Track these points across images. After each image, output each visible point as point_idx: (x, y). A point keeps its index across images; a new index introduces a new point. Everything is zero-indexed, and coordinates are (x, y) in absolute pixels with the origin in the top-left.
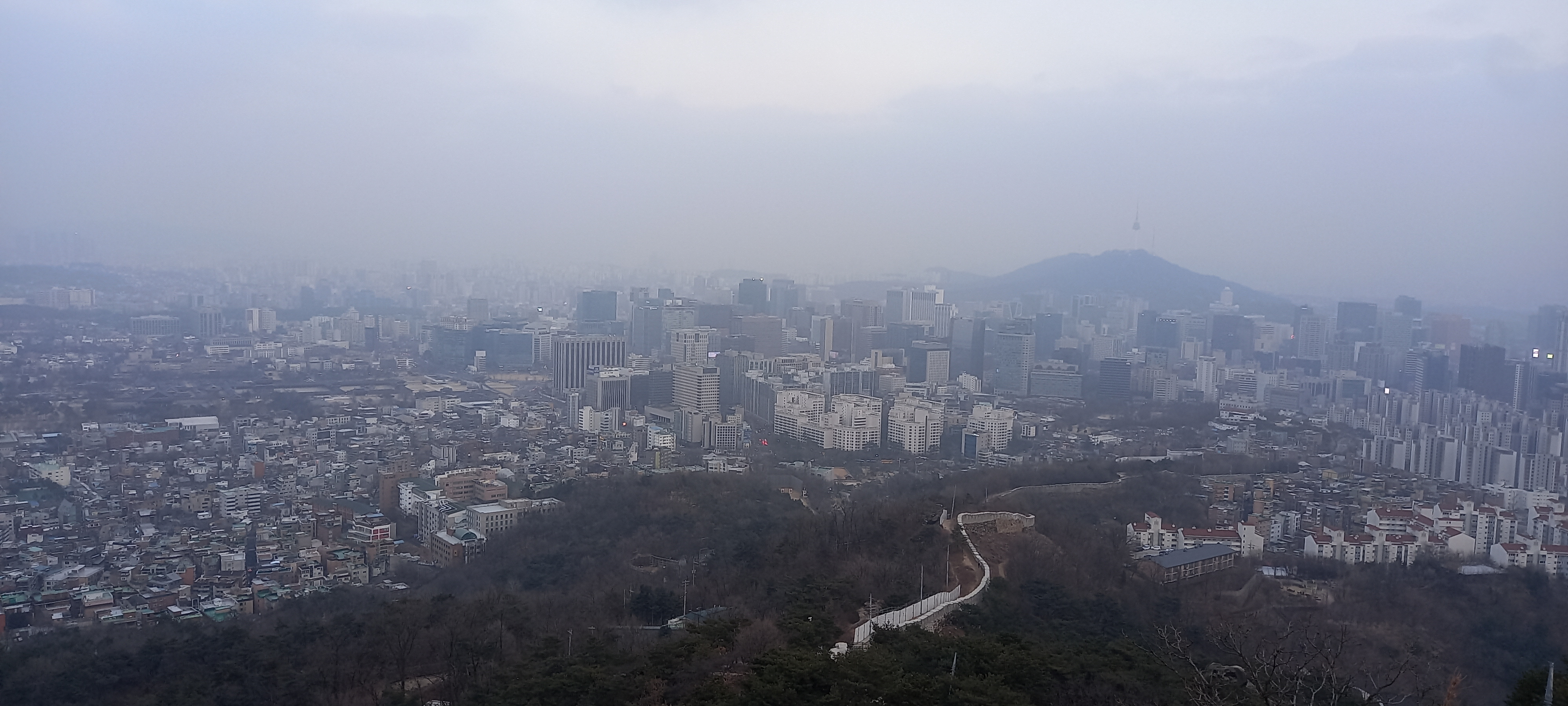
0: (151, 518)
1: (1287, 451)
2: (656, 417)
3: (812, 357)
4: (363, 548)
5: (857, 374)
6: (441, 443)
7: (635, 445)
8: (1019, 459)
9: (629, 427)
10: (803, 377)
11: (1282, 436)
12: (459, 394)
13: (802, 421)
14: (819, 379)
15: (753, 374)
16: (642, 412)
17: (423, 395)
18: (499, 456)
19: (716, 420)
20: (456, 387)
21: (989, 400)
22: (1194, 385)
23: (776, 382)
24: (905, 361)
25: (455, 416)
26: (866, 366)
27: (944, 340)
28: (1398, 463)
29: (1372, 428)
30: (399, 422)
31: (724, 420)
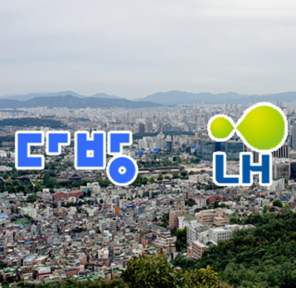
0: (69, 233)
6: (199, 196)
17: (192, 173)
30: (181, 187)
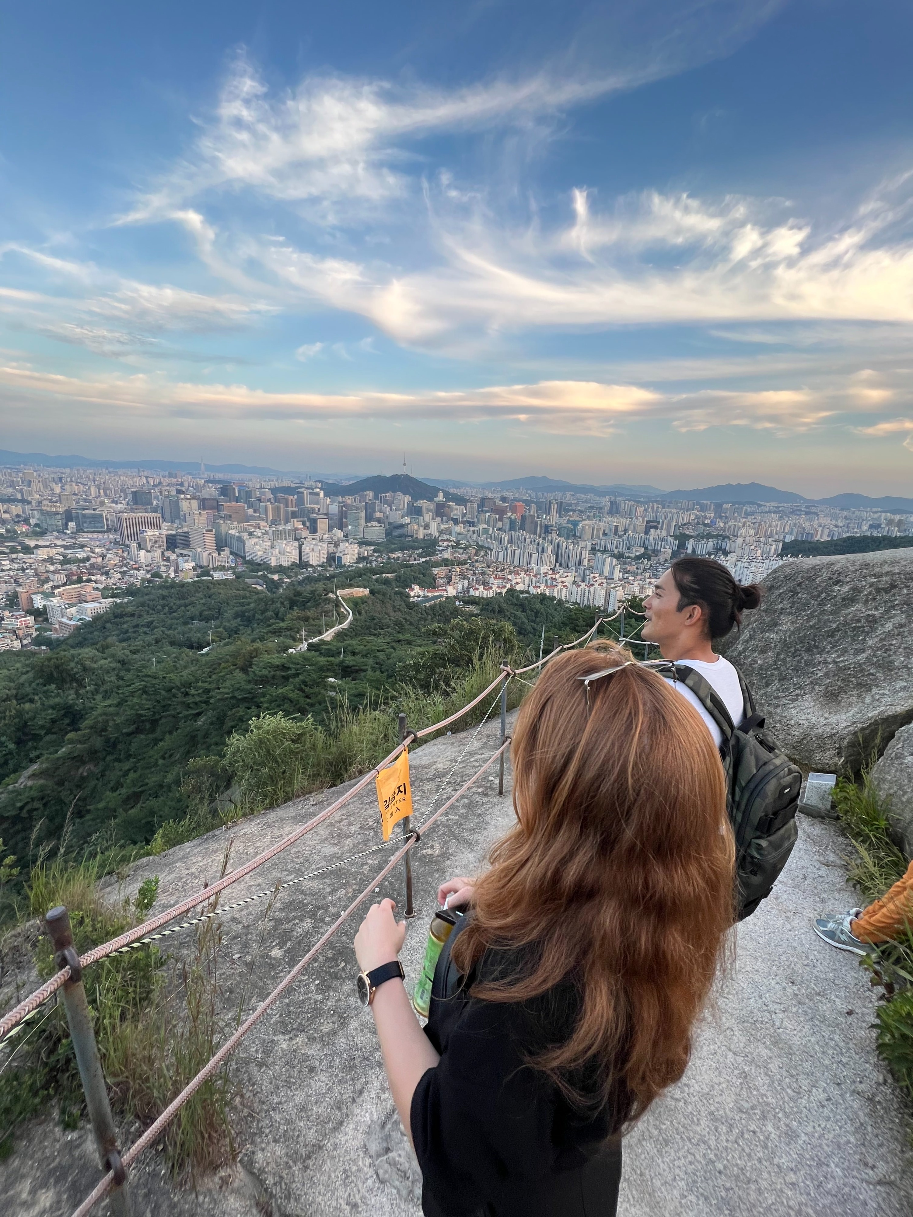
1: (464, 557)
2: (182, 554)
3: (263, 523)
4: (15, 631)
5: (285, 531)
6: (54, 572)
7: (172, 568)
8: (361, 566)
9: (168, 560)
10: (259, 533)
11: (462, 551)
12: (62, 546)
13: (259, 553)
14: (266, 533)
15: (233, 532)
16: (174, 552)
17: (37, 547)
18: (93, 578)
19: (215, 555)
20: (59, 542)
21: (347, 541)
22: (429, 532)
23: (245, 536)
24: (308, 524)
25: (61, 558)
26: (289, 527)
27: (325, 514)
28: (500, 559)
29: (492, 547)
30: (25, 563)
31: (219, 554)
